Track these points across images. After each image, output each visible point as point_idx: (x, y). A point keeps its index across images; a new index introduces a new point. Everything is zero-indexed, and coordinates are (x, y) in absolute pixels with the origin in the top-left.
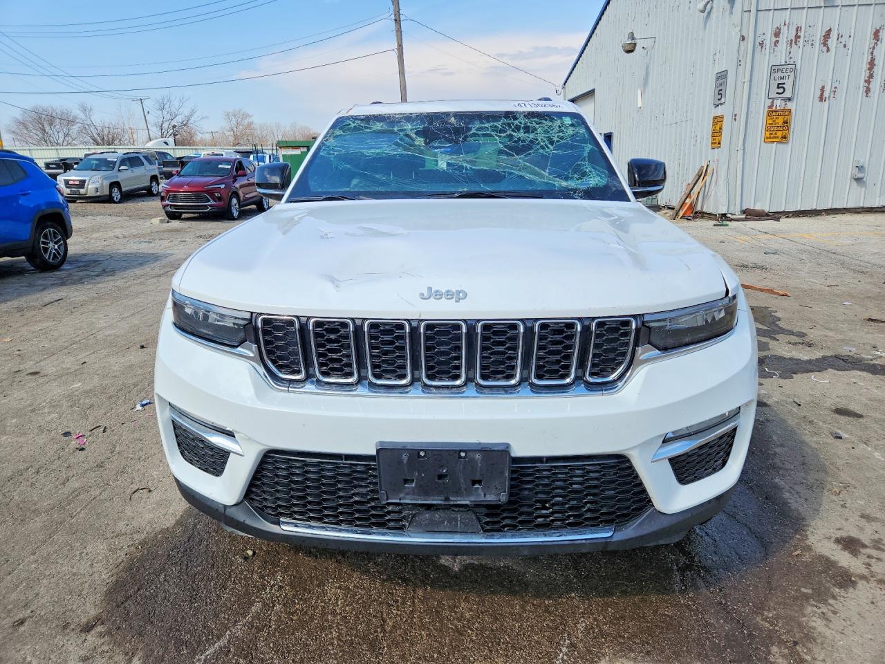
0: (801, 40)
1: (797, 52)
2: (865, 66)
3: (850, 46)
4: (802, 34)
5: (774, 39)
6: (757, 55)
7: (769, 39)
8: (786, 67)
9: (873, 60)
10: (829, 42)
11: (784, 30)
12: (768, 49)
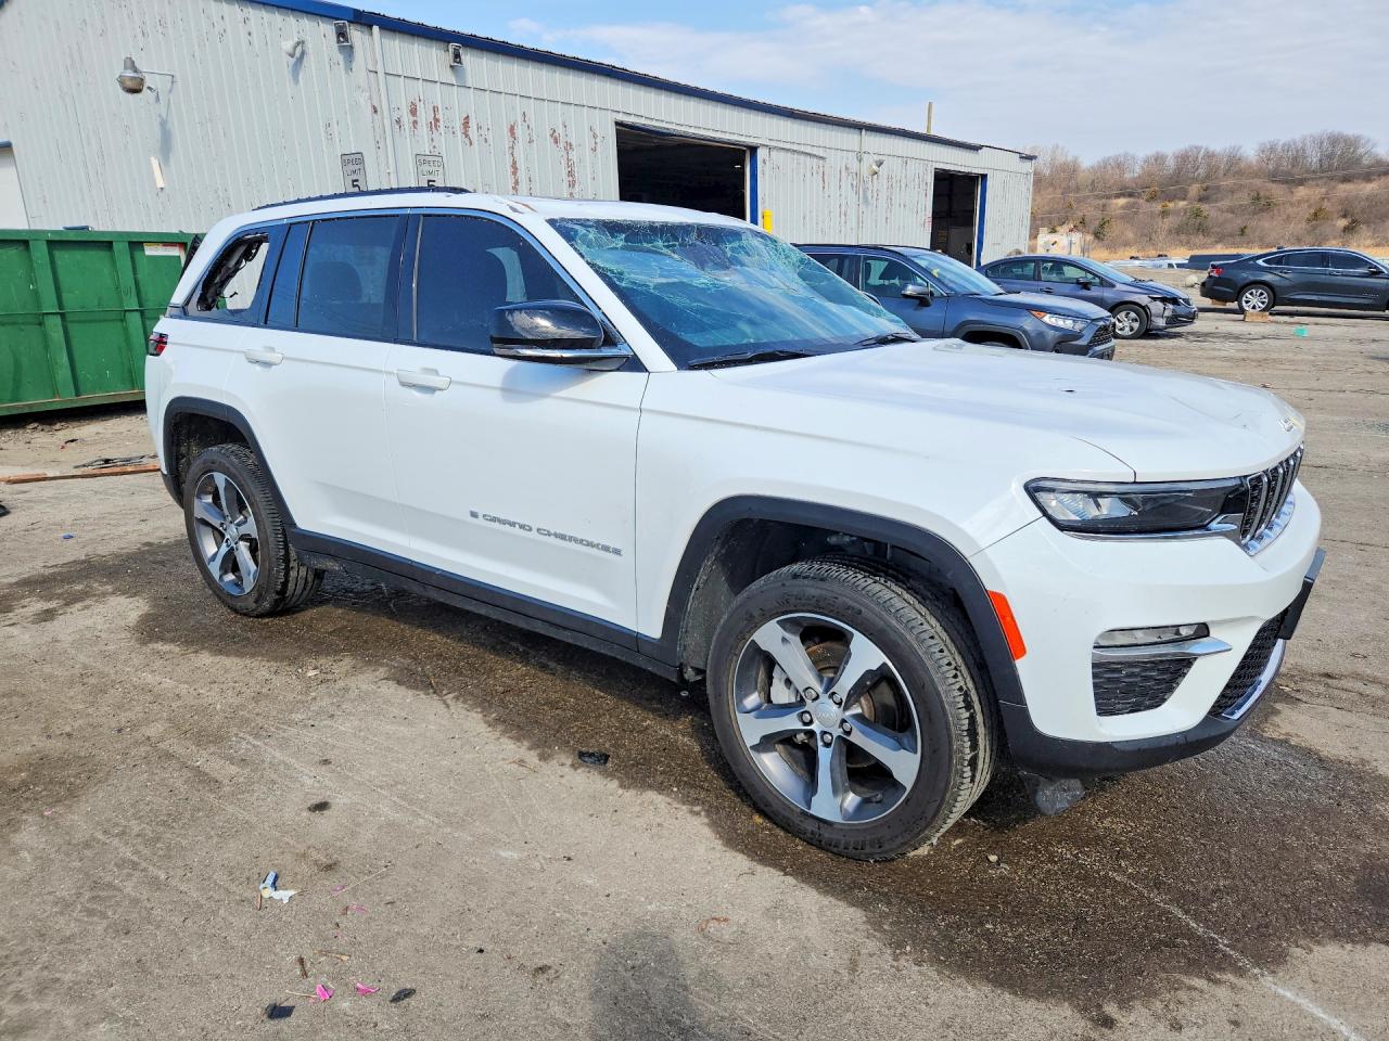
0: (441, 124)
1: (442, 140)
2: (510, 170)
3: (490, 141)
4: (439, 116)
5: (412, 119)
6: (397, 135)
7: (407, 119)
8: (430, 158)
9: (514, 163)
10: (470, 133)
11: (420, 107)
12: (407, 131)
